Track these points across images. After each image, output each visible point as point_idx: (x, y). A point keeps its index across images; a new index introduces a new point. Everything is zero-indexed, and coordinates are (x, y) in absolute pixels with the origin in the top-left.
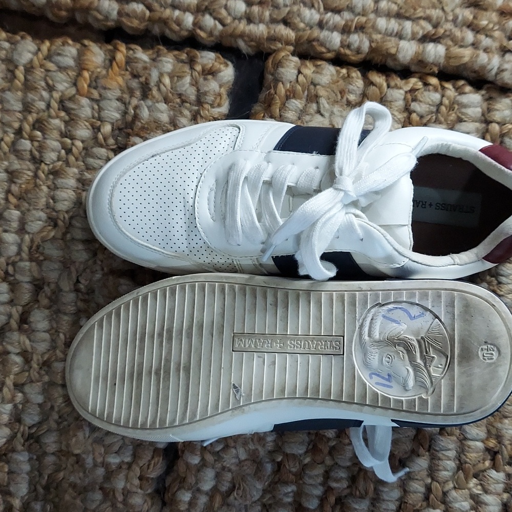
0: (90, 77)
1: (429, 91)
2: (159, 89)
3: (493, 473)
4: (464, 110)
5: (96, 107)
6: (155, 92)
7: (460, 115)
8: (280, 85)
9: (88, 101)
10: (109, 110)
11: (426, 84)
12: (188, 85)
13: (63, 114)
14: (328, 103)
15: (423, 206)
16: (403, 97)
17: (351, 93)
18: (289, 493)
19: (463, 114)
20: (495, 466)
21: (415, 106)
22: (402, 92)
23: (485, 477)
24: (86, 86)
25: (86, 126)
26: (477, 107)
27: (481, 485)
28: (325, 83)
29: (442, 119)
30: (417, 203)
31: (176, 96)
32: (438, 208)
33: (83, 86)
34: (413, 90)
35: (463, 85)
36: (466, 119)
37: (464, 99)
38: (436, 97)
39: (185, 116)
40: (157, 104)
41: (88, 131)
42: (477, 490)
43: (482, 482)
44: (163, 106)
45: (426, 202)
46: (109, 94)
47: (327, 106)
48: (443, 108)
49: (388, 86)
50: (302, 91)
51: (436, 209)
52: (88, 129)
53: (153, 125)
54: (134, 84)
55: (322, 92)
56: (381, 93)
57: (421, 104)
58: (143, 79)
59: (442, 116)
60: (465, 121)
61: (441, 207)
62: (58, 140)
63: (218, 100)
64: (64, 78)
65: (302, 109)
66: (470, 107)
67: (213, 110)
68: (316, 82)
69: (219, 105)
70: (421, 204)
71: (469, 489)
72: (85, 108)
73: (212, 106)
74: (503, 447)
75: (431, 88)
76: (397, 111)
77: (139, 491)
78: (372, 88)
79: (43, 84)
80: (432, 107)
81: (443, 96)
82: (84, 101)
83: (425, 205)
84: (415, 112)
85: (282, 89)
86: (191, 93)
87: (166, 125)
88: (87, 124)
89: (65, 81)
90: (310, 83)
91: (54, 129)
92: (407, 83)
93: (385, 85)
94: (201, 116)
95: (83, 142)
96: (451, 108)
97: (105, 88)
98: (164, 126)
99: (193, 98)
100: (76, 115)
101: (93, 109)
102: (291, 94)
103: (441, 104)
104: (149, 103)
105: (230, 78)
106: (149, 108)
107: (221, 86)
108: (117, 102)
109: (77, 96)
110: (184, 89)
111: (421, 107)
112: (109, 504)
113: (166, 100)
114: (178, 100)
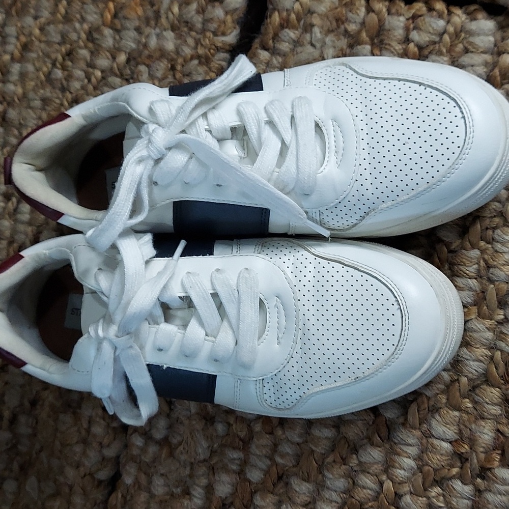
0: (115, 7)
1: (432, 17)
2: (167, 18)
4: (471, 39)
5: (117, 37)
6: (163, 20)
7: (467, 45)
8: (276, 14)
9: (111, 31)
10: (127, 40)
11: (431, 9)
12: (194, 13)
13: (90, 45)
14: (321, 32)
16: (402, 25)
17: (350, 21)
19: (471, 43)
21: (414, 35)
22: (402, 19)
24: (109, 17)
25: (106, 55)
26: (488, 35)
28: (323, 11)
29: (444, 50)
31: (183, 24)
33: (107, 18)
34: (414, 17)
35: (475, 10)
36: (473, 50)
37: (473, 26)
38: (441, 23)
39: (188, 45)
40: (164, 33)
41: (107, 61)
44: (170, 35)
46: (128, 24)
47: (319, 35)
48: (446, 38)
49: (389, 13)
50: (297, 19)
52: (108, 58)
53: (157, 54)
54: (150, 13)
55: (316, 20)
56: (379, 20)
57: (421, 33)
58: (155, 8)
59: (444, 46)
60: (472, 52)
62: (84, 70)
63: (222, 28)
64: (95, 10)
65: (296, 40)
66: (479, 35)
67: (216, 38)
68: (312, 10)
69: (224, 34)
72: (108, 38)
73: (215, 34)
75: (435, 13)
76: (396, 41)
78: (372, 15)
79: (78, 16)
80: (434, 37)
81: (448, 22)
82: (107, 32)
84: (413, 41)
85: (276, 18)
86: (198, 20)
87: (171, 53)
88: (108, 54)
89: (96, 13)
90: (306, 12)
91: (82, 59)
92: (409, 9)
93: (384, 10)
94: (202, 45)
95: (102, 71)
96: (457, 34)
97: (125, 18)
98: (169, 54)
99: (199, 26)
100: (99, 45)
101: (114, 39)
102: (285, 24)
103: (445, 32)
104: (158, 30)
105: (238, 6)
106: (158, 35)
107: (227, 13)
108: (135, 32)
109: (103, 27)
110: (190, 16)
111: (419, 35)
113: (173, 28)
114: (185, 29)
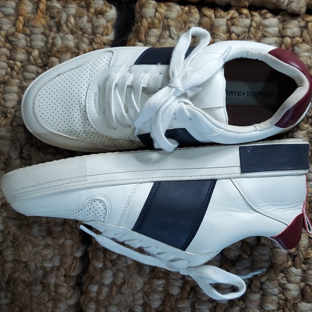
0: (24, 20)
1: (242, 18)
2: (67, 26)
3: (294, 270)
4: (266, 30)
5: (28, 39)
6: (65, 27)
7: (264, 33)
8: (144, 20)
9: (23, 35)
10: (37, 41)
11: (240, 14)
12: (85, 22)
13: (8, 45)
14: (176, 30)
15: (239, 94)
16: (225, 23)
17: (191, 23)
18: (161, 285)
19: (267, 32)
20: (294, 265)
21: (234, 29)
22: (225, 20)
23: (288, 272)
24: (21, 26)
25: (22, 51)
26: (275, 27)
27: (286, 277)
28: (174, 17)
29: (252, 36)
30: (234, 93)
31: (79, 30)
32: (248, 95)
33: (19, 26)
34: (232, 18)
35: (265, 13)
36: (268, 35)
37: (266, 22)
38: (248, 21)
39: (85, 43)
40: (66, 36)
41: (24, 55)
42: (284, 280)
43: (286, 275)
44: (70, 37)
45: (240, 92)
46: (36, 30)
47: (175, 32)
48: (252, 29)
49: (216, 17)
50: (159, 23)
51: (247, 95)
52: (24, 54)
53: (64, 49)
54: (52, 23)
55: (171, 23)
56: (211, 21)
57: (237, 27)
58: (57, 20)
59: (252, 34)
60: (268, 37)
61: (250, 94)
62: (5, 62)
63: (106, 31)
64: (8, 22)
65: (159, 35)
66: (270, 27)
67: (103, 37)
68: (168, 16)
69: (107, 35)
70: (237, 93)
71: (278, 280)
72: (22, 41)
73: (102, 35)
74: (300, 252)
75: (244, 16)
76: (222, 33)
77: (65, 284)
78: (205, 19)
80: (245, 29)
81: (252, 21)
82: (21, 36)
83: (240, 94)
84: (233, 32)
85: (145, 23)
86: (89, 27)
87: (73, 49)
88: (23, 51)
89: (9, 24)
90: (164, 18)
91: (3, 55)
92: (228, 14)
93: (213, 16)
94: (95, 42)
95: (21, 62)
96: (258, 28)
97: (33, 27)
98: (72, 49)
99: (90, 30)
100: (17, 45)
101: (27, 40)
102: (152, 26)
103: (251, 26)
104: (61, 35)
105: (113, 17)
106: (61, 38)
107: (107, 22)
108: (42, 36)
109: (17, 33)
110: (83, 25)
111: (237, 28)
112: (46, 292)
113: (72, 33)
114: (80, 33)
